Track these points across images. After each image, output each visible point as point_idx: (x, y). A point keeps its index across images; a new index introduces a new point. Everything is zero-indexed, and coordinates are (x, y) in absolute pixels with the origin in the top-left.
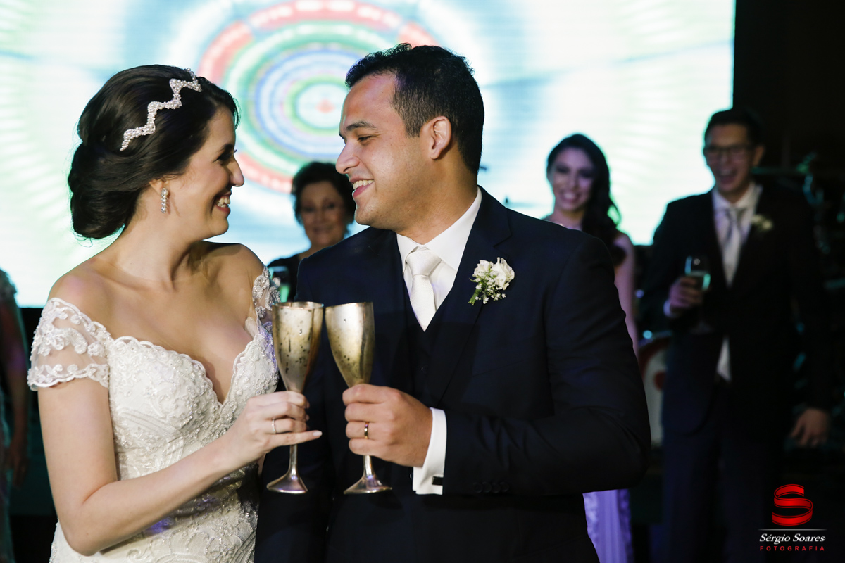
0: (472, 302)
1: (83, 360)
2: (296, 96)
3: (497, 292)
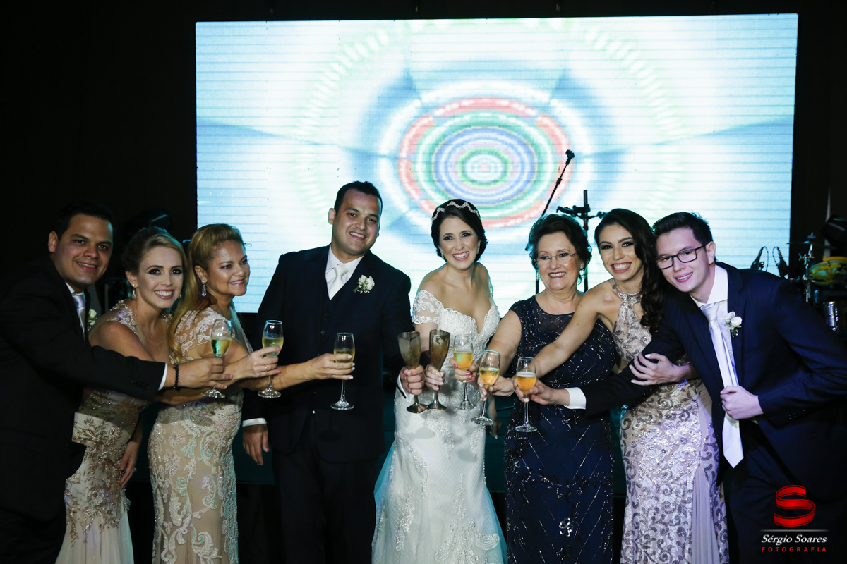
0: (355, 291)
1: (433, 315)
2: (464, 162)
3: (366, 290)
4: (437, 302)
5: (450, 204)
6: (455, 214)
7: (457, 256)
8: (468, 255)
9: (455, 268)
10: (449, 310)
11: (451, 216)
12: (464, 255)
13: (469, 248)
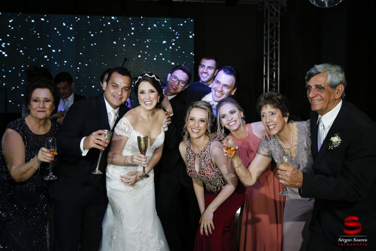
4: (130, 126)
5: (145, 75)
6: (146, 80)
7: (146, 103)
8: (152, 103)
9: (144, 109)
10: (136, 132)
11: (145, 81)
12: (150, 102)
13: (153, 99)
